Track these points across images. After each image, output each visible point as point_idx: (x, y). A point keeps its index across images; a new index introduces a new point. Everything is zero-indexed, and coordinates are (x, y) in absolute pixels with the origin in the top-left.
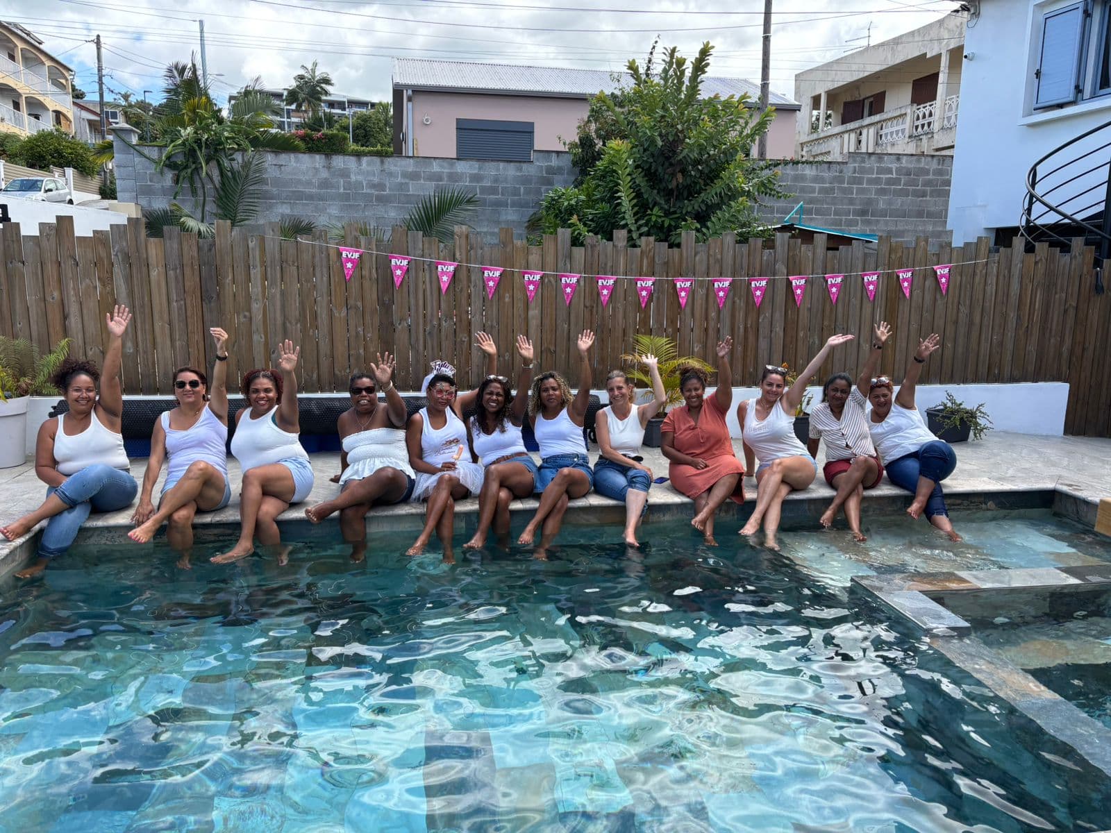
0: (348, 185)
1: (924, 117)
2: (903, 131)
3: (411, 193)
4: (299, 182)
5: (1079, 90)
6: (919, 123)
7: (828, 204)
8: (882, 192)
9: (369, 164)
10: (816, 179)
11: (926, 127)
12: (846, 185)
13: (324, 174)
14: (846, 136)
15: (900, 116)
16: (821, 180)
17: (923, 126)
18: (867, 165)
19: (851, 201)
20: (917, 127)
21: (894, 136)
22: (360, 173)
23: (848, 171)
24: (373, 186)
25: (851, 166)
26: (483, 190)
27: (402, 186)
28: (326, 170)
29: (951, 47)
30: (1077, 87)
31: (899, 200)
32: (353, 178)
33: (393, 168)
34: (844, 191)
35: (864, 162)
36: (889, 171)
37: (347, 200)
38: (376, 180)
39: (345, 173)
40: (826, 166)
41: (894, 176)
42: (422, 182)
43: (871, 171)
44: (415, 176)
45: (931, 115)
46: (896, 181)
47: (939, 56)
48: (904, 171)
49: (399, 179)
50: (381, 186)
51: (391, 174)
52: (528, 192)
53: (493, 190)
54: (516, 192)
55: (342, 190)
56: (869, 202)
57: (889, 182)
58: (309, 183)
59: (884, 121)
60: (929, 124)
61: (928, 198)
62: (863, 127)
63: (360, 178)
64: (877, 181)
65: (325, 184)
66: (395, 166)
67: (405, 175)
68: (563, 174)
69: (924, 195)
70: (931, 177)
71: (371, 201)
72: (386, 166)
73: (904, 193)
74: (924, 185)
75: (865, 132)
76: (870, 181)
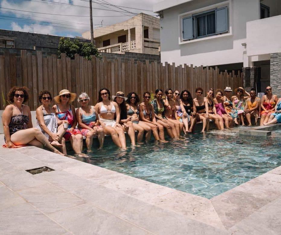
1: (125, 46)
2: (119, 50)
5: (194, 36)
6: (124, 48)
15: (118, 46)
18: (130, 55)
29: (131, 28)
30: (193, 36)
45: (127, 46)
47: (127, 30)
60: (127, 48)
62: (107, 49)
75: (107, 50)
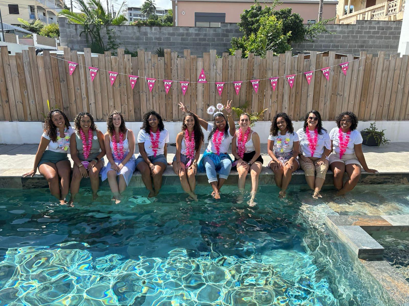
0: (147, 39)
1: (393, 6)
2: (383, 13)
3: (171, 41)
4: (128, 38)
6: (390, 9)
7: (346, 43)
8: (370, 37)
9: (155, 29)
10: (341, 32)
11: (393, 11)
12: (355, 35)
13: (138, 34)
14: (359, 15)
15: (382, 7)
16: (344, 32)
17: (392, 10)
18: (365, 25)
19: (357, 42)
20: (389, 11)
21: (379, 15)
22: (151, 33)
23: (356, 29)
24: (156, 39)
25: (357, 26)
26: (200, 39)
27: (168, 39)
28: (138, 33)
31: (378, 41)
32: (149, 35)
33: (165, 31)
34: (353, 37)
35: (363, 24)
36: (374, 28)
37: (146, 45)
38: (158, 36)
39: (146, 34)
40: (346, 26)
41: (377, 30)
42: (176, 37)
43: (366, 28)
44: (173, 34)
45: (396, 5)
46: (378, 33)
48: (381, 28)
49: (167, 36)
50: (159, 39)
51: (164, 34)
52: (218, 40)
53: (204, 40)
54: (213, 40)
55: (145, 41)
56: (364, 42)
57: (374, 33)
58: (132, 38)
59: (375, 9)
60: (395, 10)
61: (391, 40)
63: (152, 36)
64: (369, 32)
65: (138, 38)
66: (165, 30)
67: (169, 34)
68: (232, 32)
69: (389, 38)
70: (393, 30)
71: (156, 45)
72: (162, 30)
73: (381, 38)
74: (389, 34)
75: (367, 13)
76: (365, 33)
